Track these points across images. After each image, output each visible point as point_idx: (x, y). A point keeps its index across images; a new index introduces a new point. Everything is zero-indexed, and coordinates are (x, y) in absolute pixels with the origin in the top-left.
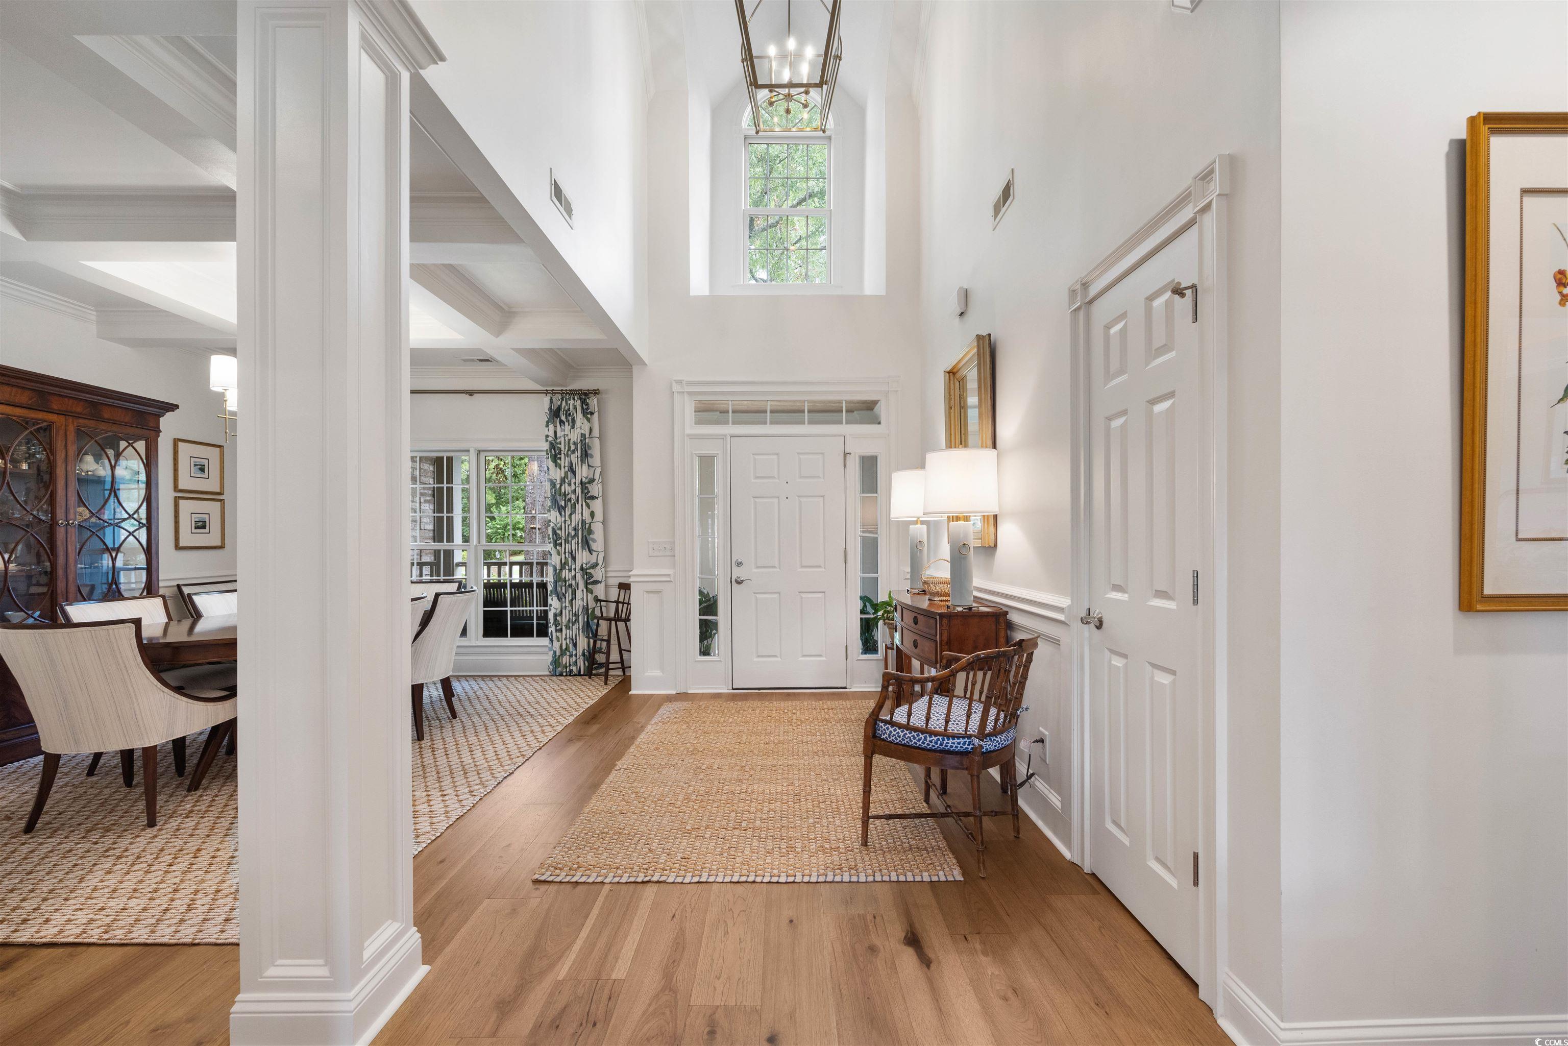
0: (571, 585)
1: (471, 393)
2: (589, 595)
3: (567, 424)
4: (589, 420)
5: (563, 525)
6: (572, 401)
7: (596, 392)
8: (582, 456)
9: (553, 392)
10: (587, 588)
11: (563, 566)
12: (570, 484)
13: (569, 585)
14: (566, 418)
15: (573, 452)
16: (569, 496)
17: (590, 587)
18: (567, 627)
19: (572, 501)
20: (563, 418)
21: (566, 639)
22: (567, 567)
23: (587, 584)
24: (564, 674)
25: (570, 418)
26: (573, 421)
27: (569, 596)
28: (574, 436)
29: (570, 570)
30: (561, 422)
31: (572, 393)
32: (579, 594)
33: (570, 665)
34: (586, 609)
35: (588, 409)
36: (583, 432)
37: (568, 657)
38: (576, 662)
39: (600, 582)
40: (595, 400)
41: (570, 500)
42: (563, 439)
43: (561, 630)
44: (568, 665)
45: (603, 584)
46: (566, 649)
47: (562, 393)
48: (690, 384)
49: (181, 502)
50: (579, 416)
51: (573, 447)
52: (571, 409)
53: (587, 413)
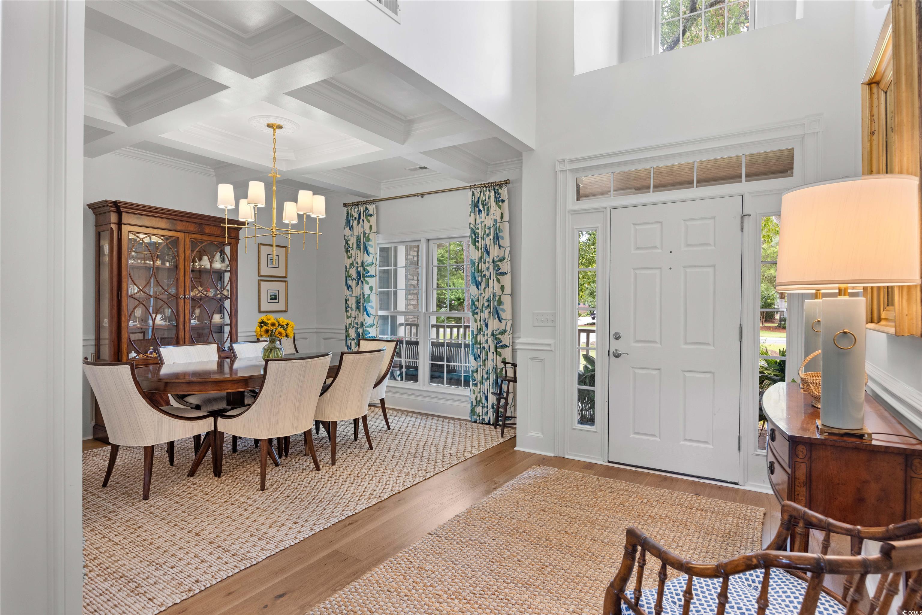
0: (484, 348)
1: (422, 195)
2: (498, 357)
3: (483, 212)
4: (500, 207)
5: (480, 297)
6: (488, 192)
7: (507, 182)
8: (494, 238)
9: (475, 187)
10: (496, 351)
11: (479, 330)
12: (485, 263)
13: (483, 348)
14: (483, 207)
15: (488, 235)
16: (484, 273)
17: (498, 350)
18: (481, 383)
19: (486, 277)
20: (481, 207)
21: (480, 392)
22: (482, 333)
23: (496, 347)
24: (478, 422)
25: (486, 207)
26: (488, 209)
27: (483, 357)
28: (489, 222)
29: (484, 335)
30: (480, 211)
31: (489, 185)
32: (490, 355)
33: (482, 415)
34: (495, 369)
35: (499, 197)
36: (495, 218)
37: (481, 408)
38: (487, 412)
39: (508, 346)
40: (506, 190)
41: (485, 275)
42: (480, 225)
43: (476, 384)
44: (481, 414)
45: (510, 348)
46: (480, 401)
47: (482, 186)
48: (571, 161)
49: (262, 283)
50: (492, 204)
51: (487, 232)
52: (487, 199)
53: (499, 201)
